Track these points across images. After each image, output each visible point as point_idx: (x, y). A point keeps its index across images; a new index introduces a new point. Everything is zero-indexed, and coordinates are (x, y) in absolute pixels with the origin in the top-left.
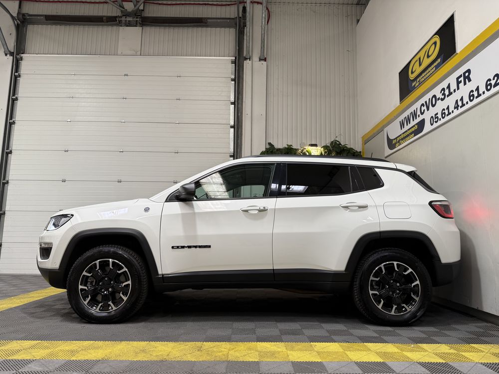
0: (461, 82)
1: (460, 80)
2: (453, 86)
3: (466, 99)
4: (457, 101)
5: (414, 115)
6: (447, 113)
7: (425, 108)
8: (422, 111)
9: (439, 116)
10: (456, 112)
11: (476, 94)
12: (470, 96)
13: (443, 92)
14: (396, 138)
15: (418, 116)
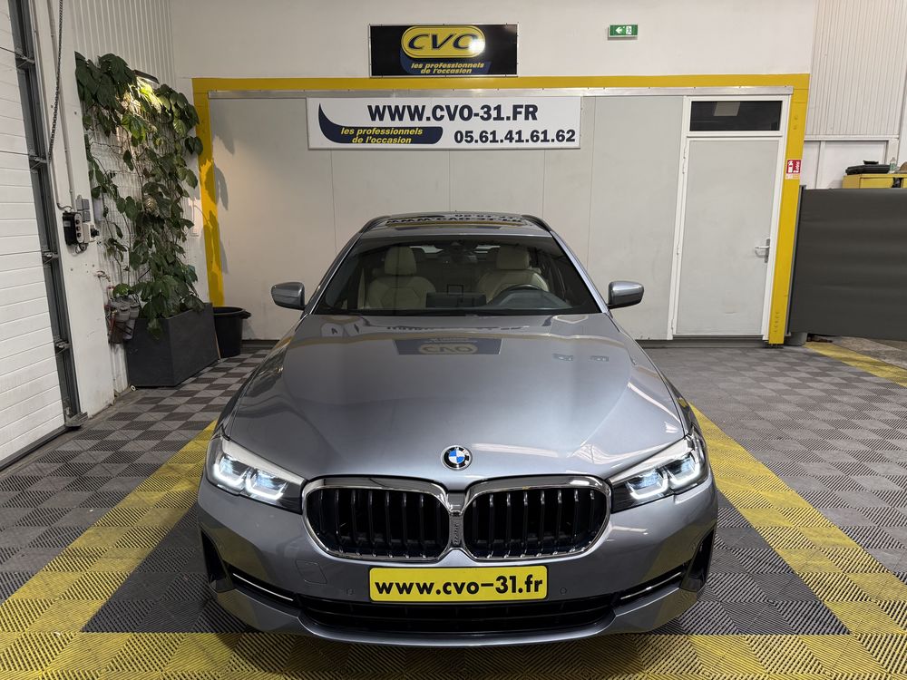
0: (520, 113)
1: (518, 110)
2: (507, 111)
3: (526, 136)
4: (510, 132)
5: (417, 113)
6: (491, 138)
7: (445, 113)
8: (438, 116)
9: (476, 136)
10: (507, 144)
11: (542, 137)
12: (532, 136)
13: (486, 109)
14: (356, 129)
15: (424, 118)
